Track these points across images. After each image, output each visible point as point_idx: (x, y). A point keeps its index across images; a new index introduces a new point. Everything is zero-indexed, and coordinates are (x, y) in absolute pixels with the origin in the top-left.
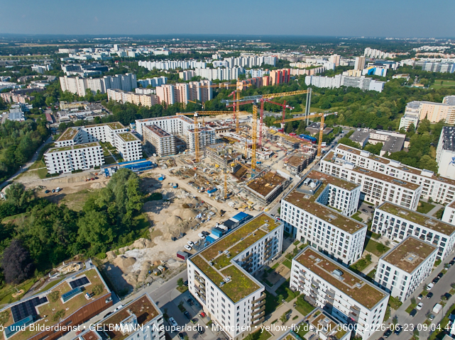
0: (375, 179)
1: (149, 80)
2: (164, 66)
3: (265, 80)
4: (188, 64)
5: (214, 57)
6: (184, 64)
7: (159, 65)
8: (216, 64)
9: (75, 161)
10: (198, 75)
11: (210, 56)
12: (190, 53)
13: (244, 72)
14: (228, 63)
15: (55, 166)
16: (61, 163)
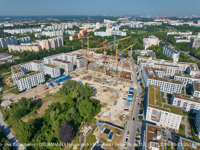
0: (164, 66)
1: (23, 39)
2: (20, 31)
3: (79, 34)
4: (32, 30)
5: (42, 26)
6: (30, 30)
7: (17, 31)
8: (46, 29)
9: (32, 82)
10: (43, 35)
11: (40, 26)
12: (25, 25)
13: (65, 32)
14: (52, 28)
15: (23, 86)
16: (26, 84)
